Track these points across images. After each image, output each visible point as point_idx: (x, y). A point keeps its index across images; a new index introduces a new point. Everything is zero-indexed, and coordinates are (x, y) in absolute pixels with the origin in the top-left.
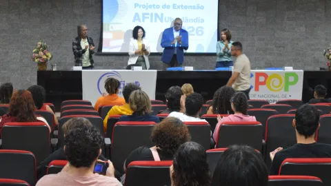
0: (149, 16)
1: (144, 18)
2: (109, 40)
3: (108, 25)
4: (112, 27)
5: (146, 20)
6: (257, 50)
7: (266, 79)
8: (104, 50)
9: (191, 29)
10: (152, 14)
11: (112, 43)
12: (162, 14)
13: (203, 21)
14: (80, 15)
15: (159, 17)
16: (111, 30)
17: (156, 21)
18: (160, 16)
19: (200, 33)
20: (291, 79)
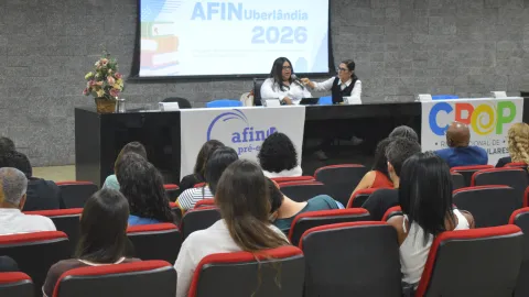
0: (219, 8)
1: (210, 11)
2: (151, 54)
3: (150, 25)
4: (156, 29)
5: (213, 15)
6: (387, 66)
7: (470, 114)
8: (143, 73)
9: (287, 32)
10: (223, 4)
11: (158, 60)
12: (240, 5)
13: (305, 17)
14: (99, 8)
15: (235, 10)
16: (154, 34)
17: (230, 18)
18: (237, 7)
19: (301, 38)
20: (507, 112)
